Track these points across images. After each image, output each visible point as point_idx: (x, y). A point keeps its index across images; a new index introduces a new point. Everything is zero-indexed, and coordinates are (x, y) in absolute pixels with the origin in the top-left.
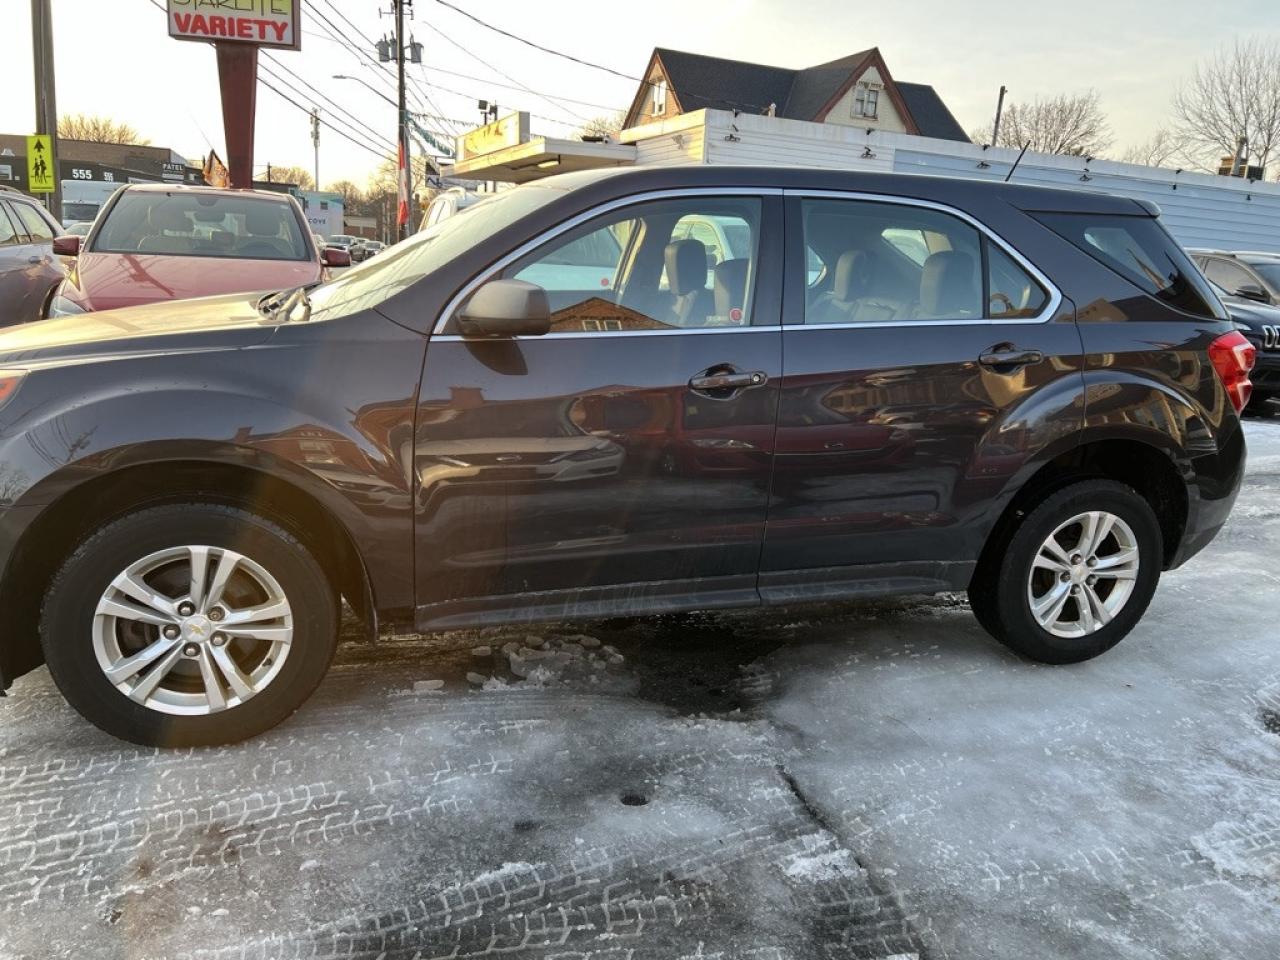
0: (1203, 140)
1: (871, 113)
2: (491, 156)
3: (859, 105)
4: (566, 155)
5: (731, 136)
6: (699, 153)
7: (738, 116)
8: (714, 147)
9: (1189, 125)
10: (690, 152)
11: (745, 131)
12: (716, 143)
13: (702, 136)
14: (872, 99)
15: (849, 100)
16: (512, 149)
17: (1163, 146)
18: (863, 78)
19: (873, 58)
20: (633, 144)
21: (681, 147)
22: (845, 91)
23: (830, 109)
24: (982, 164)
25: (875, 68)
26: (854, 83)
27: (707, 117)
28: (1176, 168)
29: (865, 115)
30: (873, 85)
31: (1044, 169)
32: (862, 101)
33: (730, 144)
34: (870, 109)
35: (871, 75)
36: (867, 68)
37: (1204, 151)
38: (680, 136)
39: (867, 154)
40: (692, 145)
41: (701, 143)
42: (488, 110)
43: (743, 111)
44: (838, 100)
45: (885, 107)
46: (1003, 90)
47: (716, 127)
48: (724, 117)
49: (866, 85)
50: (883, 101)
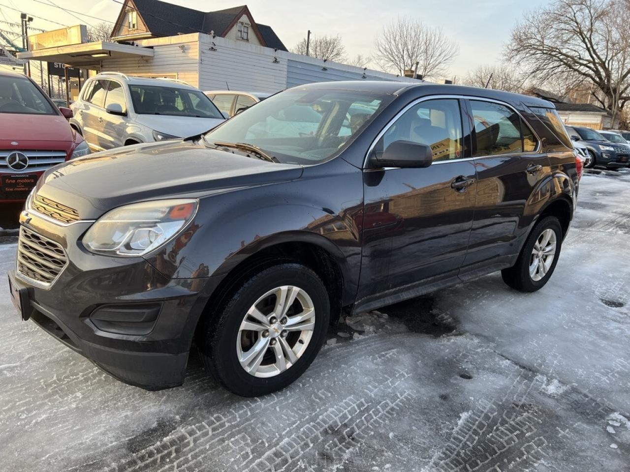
0: (387, 61)
1: (245, 38)
2: (59, 48)
3: (239, 33)
4: (113, 51)
5: (212, 48)
6: (197, 56)
7: (215, 38)
8: (203, 53)
9: (381, 54)
10: (190, 55)
11: (218, 46)
12: (205, 51)
13: (198, 46)
14: (246, 31)
15: (235, 30)
16: (77, 46)
17: (360, 61)
18: (241, 20)
19: (245, 10)
20: (152, 47)
21: (184, 52)
22: (233, 26)
23: (226, 34)
24: (324, 68)
25: (246, 15)
26: (236, 22)
27: (200, 37)
28: (397, 74)
29: (243, 38)
30: (246, 24)
31: (348, 72)
32: (241, 31)
33: (212, 52)
34: (245, 36)
35: (244, 18)
36: (242, 15)
37: (388, 65)
38: (184, 46)
39: (276, 61)
40: (190, 51)
41: (197, 50)
42: (27, 19)
43: (217, 36)
44: (229, 30)
45: (251, 35)
46: (309, 32)
47: (204, 43)
48: (208, 38)
49: (242, 23)
50: (250, 31)
